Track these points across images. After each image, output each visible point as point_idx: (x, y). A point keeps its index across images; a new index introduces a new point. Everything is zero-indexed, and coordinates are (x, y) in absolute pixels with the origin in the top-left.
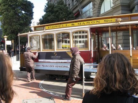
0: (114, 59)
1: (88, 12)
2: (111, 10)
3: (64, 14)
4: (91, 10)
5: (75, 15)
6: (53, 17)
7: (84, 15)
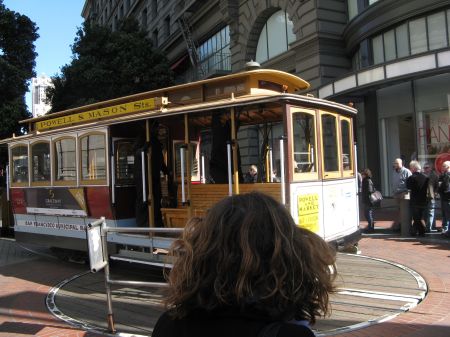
0: (243, 210)
1: (217, 59)
2: (288, 51)
3: (137, 61)
4: (227, 51)
5: (173, 68)
6: (103, 71)
7: (204, 66)
